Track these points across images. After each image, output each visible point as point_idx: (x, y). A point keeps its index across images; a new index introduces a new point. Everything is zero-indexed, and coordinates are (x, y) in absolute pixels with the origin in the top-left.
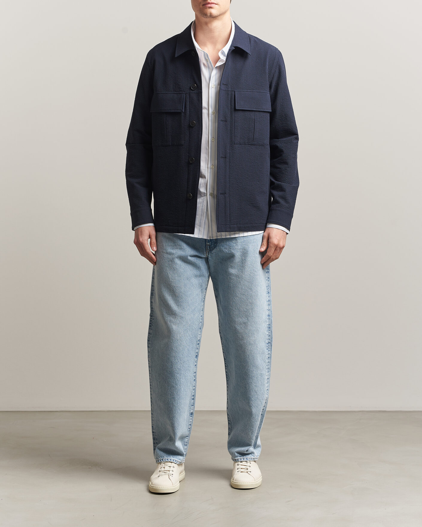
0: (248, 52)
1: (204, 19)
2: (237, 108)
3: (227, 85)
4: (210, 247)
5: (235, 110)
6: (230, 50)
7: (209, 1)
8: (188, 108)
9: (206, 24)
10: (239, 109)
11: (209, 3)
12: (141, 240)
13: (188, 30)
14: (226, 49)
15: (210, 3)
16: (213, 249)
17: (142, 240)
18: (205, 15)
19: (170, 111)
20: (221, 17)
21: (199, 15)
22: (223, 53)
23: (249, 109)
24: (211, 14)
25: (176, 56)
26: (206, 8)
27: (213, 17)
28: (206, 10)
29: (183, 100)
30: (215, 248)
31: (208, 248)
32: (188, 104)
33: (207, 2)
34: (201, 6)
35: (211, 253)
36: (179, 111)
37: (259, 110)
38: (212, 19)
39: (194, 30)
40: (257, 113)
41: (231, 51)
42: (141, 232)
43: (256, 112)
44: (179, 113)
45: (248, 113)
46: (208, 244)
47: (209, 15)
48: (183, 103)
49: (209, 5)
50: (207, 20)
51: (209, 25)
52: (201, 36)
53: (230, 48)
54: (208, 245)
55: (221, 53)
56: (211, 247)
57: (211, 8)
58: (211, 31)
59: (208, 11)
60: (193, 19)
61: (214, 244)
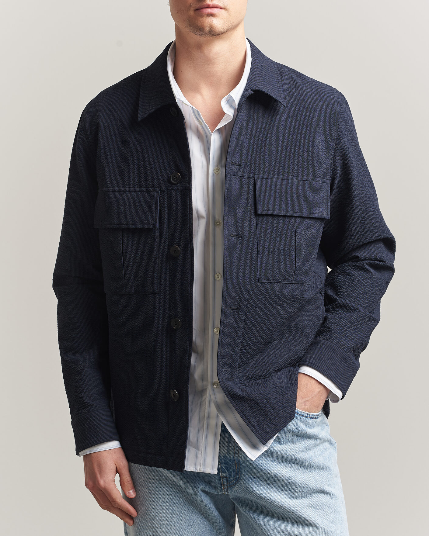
0: (279, 100)
1: (193, 37)
2: (259, 212)
3: (240, 165)
4: (227, 481)
5: (256, 215)
6: (243, 96)
7: (208, 2)
8: (166, 220)
9: (199, 47)
10: (263, 212)
11: (209, 7)
12: (102, 483)
13: (161, 61)
14: (237, 93)
15: (211, 6)
16: (234, 485)
17: (105, 482)
18: (199, 29)
19: (130, 226)
20: (229, 33)
21: (185, 29)
22: (230, 101)
23: (284, 214)
24: (211, 27)
25: (140, 118)
26: (202, 16)
27: (215, 34)
28: (201, 19)
29: (156, 204)
30: (237, 482)
31: (225, 483)
32: (165, 211)
33: (205, 3)
34: (192, 13)
35: (231, 490)
36: (149, 226)
37: (304, 215)
38: (211, 38)
39: (174, 60)
40: (300, 221)
41: (246, 97)
42: (100, 465)
43: (298, 219)
44: (150, 231)
45: (283, 220)
46: (224, 475)
47: (207, 29)
48: (156, 209)
49: (209, 11)
50: (202, 39)
51: (206, 50)
52: (187, 71)
53: (244, 91)
54: (223, 477)
55: (225, 100)
56: (230, 481)
57: (212, 15)
58: (208, 61)
59: (207, 21)
60: (173, 38)
61: (234, 476)
